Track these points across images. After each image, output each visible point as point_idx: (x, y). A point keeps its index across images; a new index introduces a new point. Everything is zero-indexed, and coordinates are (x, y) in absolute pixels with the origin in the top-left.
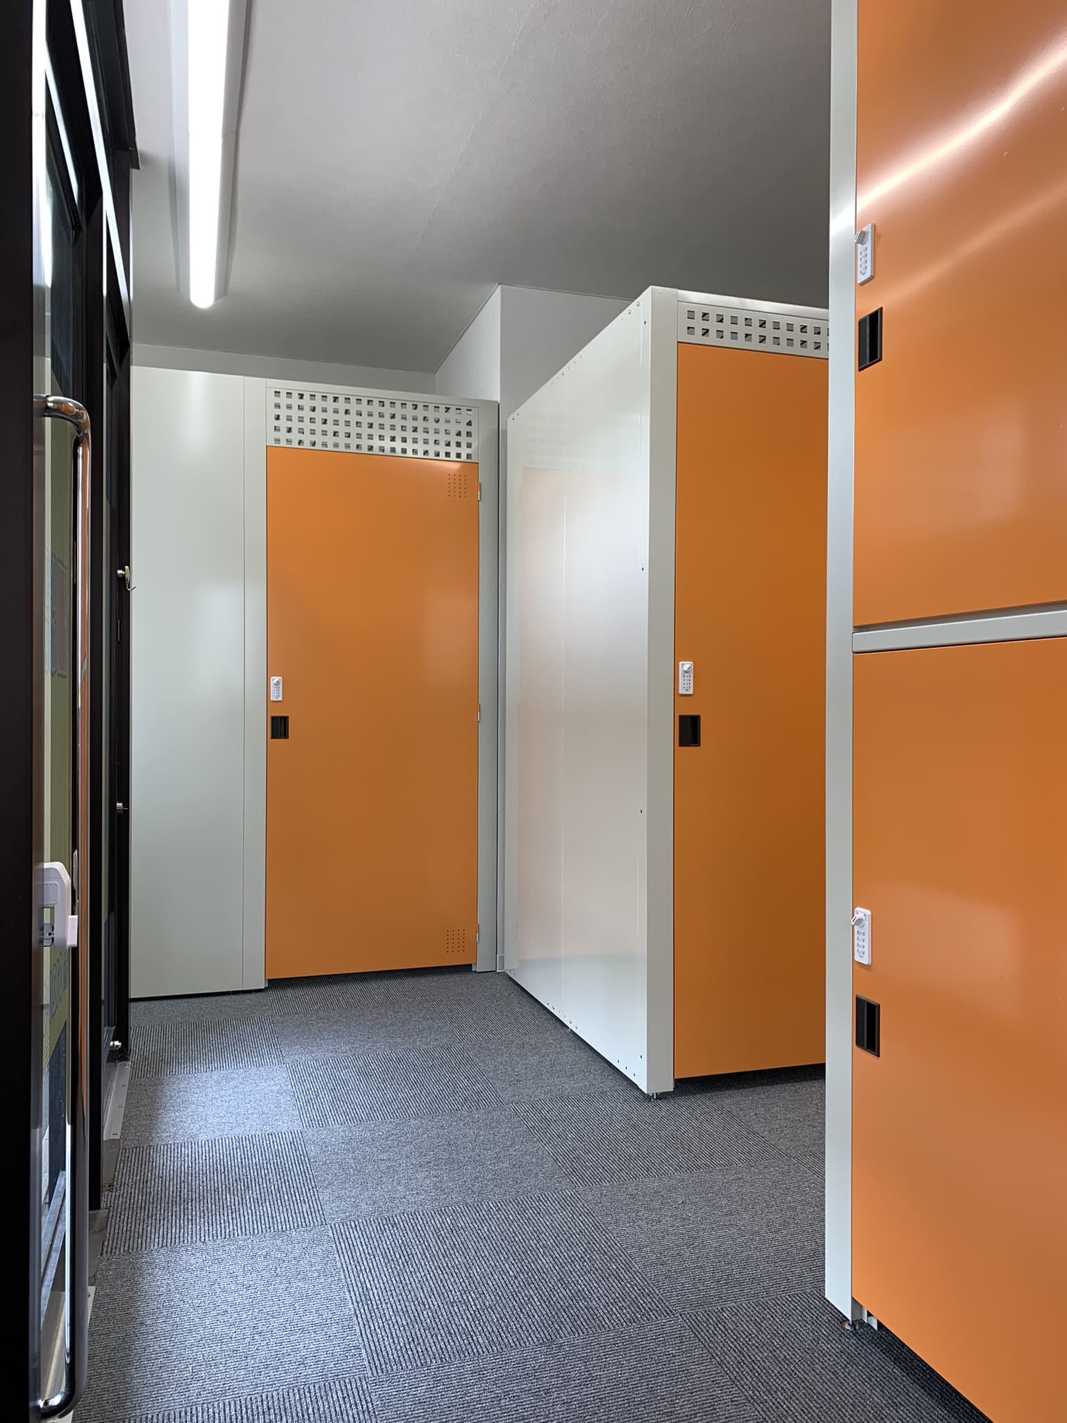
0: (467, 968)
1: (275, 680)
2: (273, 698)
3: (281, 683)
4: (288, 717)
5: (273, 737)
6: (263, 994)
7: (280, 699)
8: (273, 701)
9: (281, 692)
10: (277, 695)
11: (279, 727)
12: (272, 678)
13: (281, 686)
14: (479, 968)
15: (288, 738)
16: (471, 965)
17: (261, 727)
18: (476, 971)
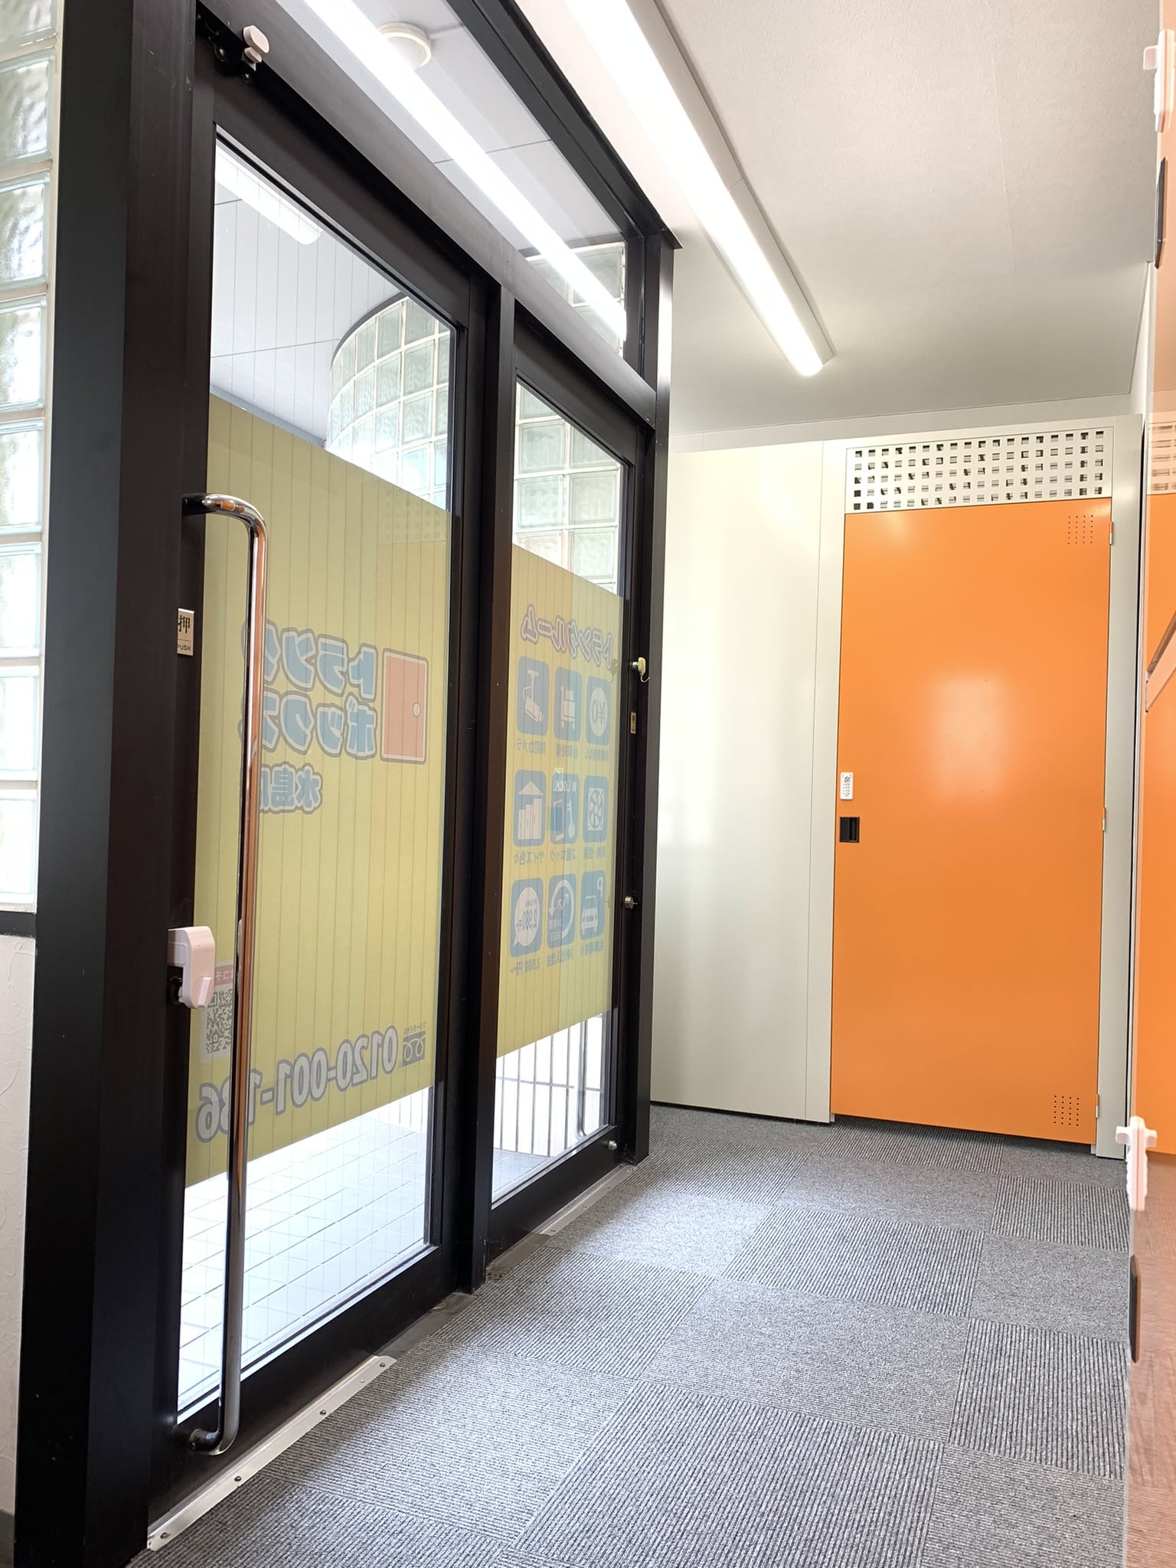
0: (1084, 1149)
1: (844, 775)
2: (843, 797)
3: (852, 779)
4: (859, 818)
5: (842, 839)
6: (826, 1128)
7: (850, 797)
8: (843, 800)
9: (851, 789)
10: (847, 793)
11: (849, 829)
12: (842, 774)
13: (851, 783)
14: (1097, 1151)
15: (858, 842)
16: (1089, 1146)
17: (830, 830)
18: (1095, 1155)
